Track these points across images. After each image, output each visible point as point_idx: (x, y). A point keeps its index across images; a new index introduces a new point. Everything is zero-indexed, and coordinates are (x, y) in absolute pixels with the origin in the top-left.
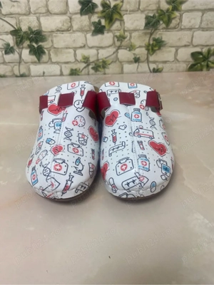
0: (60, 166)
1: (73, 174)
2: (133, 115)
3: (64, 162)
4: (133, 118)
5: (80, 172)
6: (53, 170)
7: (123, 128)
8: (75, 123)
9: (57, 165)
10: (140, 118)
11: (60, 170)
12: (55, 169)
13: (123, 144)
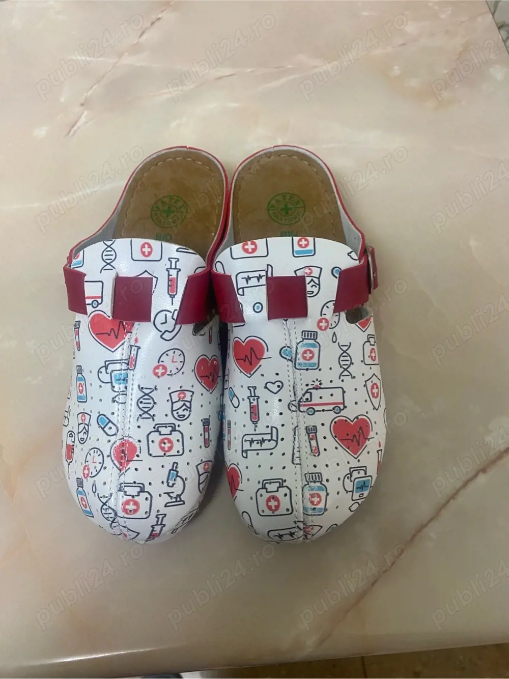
0: (136, 503)
1: (163, 510)
2: (300, 351)
3: (142, 490)
4: (300, 360)
5: (179, 500)
6: (120, 513)
7: (274, 388)
8: (160, 370)
9: (127, 503)
10: (315, 360)
11: (135, 511)
12: (125, 511)
13: (274, 436)
